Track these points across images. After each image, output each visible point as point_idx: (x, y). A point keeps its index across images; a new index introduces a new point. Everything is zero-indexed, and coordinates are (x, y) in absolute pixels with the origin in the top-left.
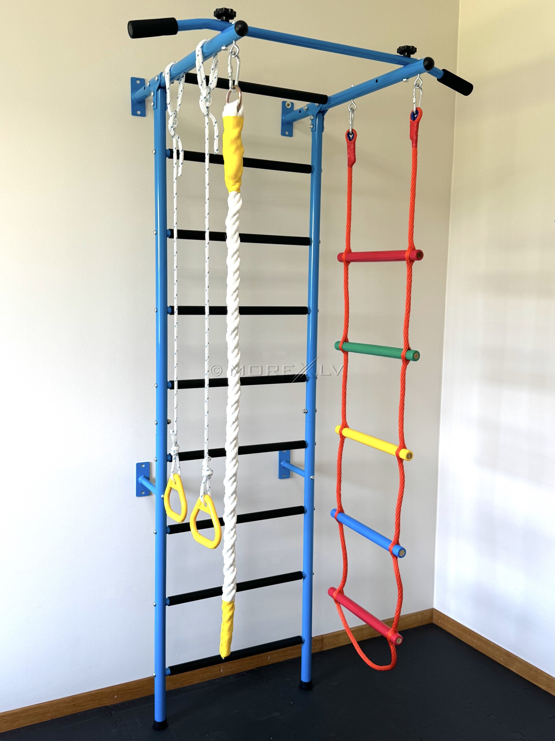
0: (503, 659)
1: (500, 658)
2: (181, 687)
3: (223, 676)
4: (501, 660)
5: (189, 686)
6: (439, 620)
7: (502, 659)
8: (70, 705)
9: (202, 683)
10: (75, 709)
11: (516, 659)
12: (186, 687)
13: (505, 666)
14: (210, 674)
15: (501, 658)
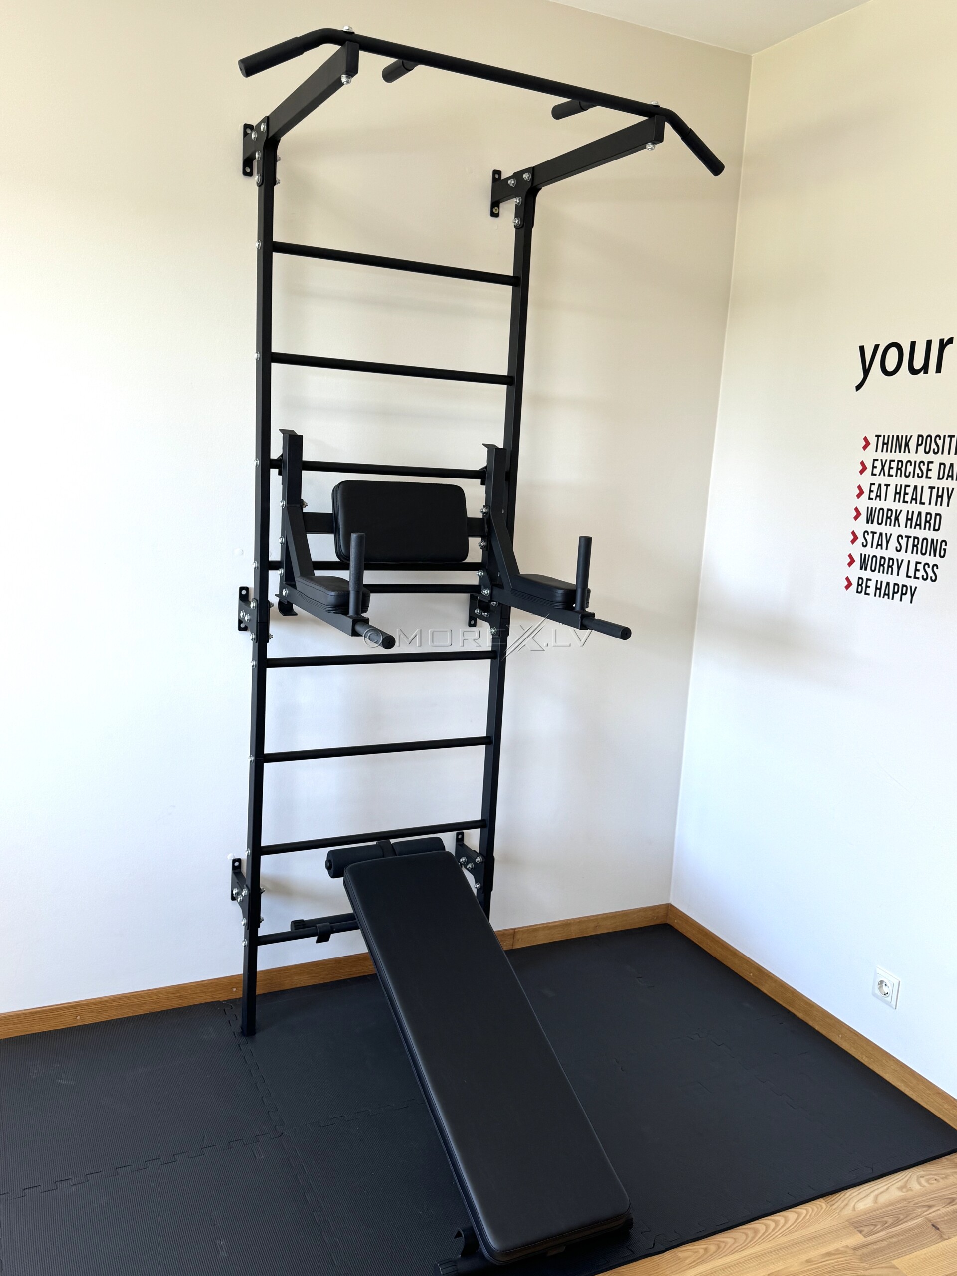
0: (753, 975)
1: (748, 973)
4: (750, 977)
6: (675, 920)
7: (751, 975)
8: (175, 996)
10: (180, 1001)
11: (769, 976)
13: (755, 985)
15: (750, 973)
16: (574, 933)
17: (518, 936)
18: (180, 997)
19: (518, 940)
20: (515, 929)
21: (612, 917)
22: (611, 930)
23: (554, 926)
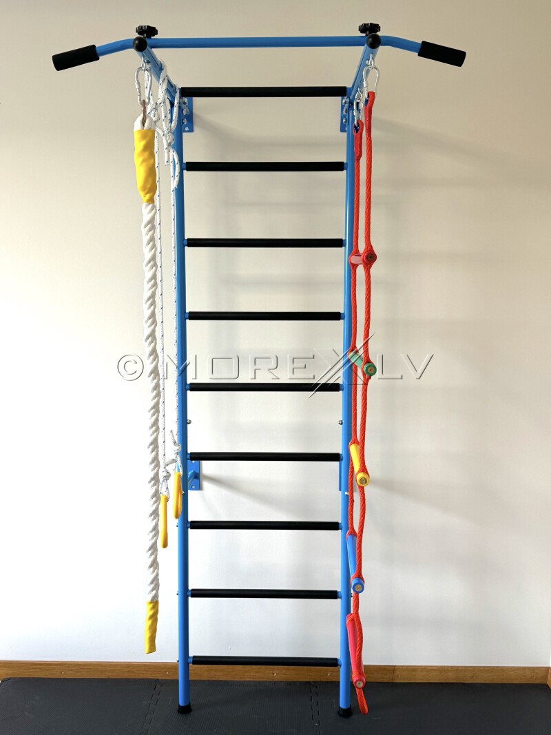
2: (232, 679)
3: (276, 680)
5: (239, 682)
9: (253, 681)
10: (131, 674)
12: (235, 681)
14: (262, 675)
16: (451, 678)
17: (397, 673)
18: (129, 671)
19: (398, 676)
20: (395, 666)
21: (488, 670)
22: (488, 682)
23: (432, 670)
